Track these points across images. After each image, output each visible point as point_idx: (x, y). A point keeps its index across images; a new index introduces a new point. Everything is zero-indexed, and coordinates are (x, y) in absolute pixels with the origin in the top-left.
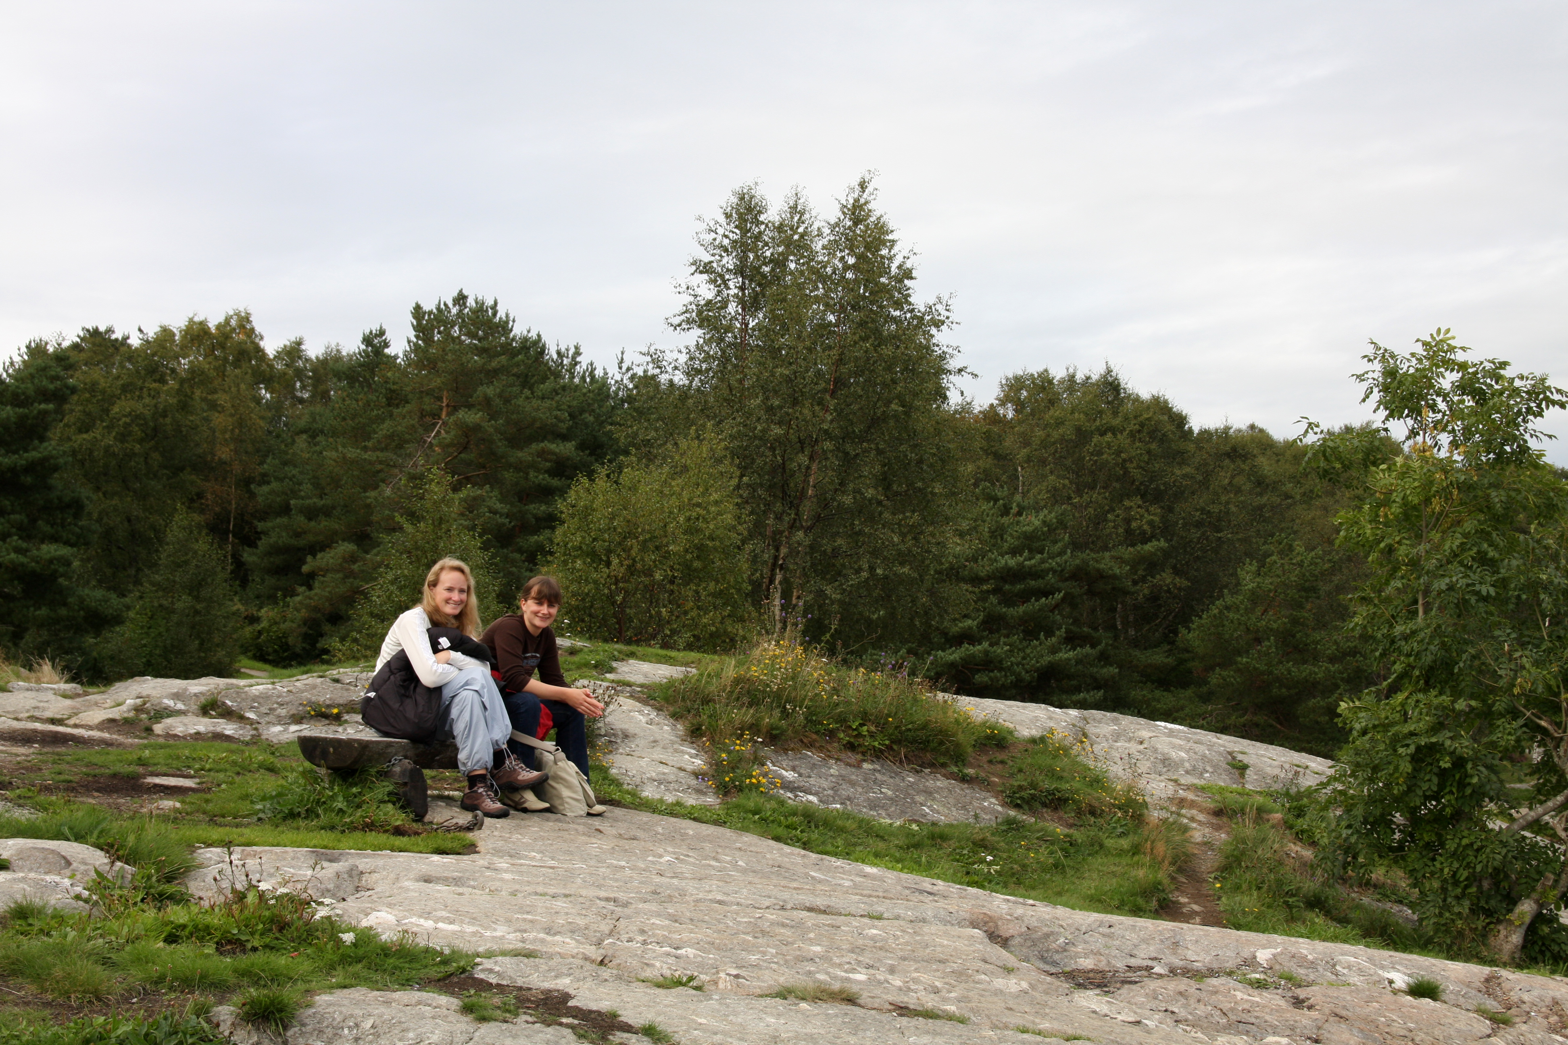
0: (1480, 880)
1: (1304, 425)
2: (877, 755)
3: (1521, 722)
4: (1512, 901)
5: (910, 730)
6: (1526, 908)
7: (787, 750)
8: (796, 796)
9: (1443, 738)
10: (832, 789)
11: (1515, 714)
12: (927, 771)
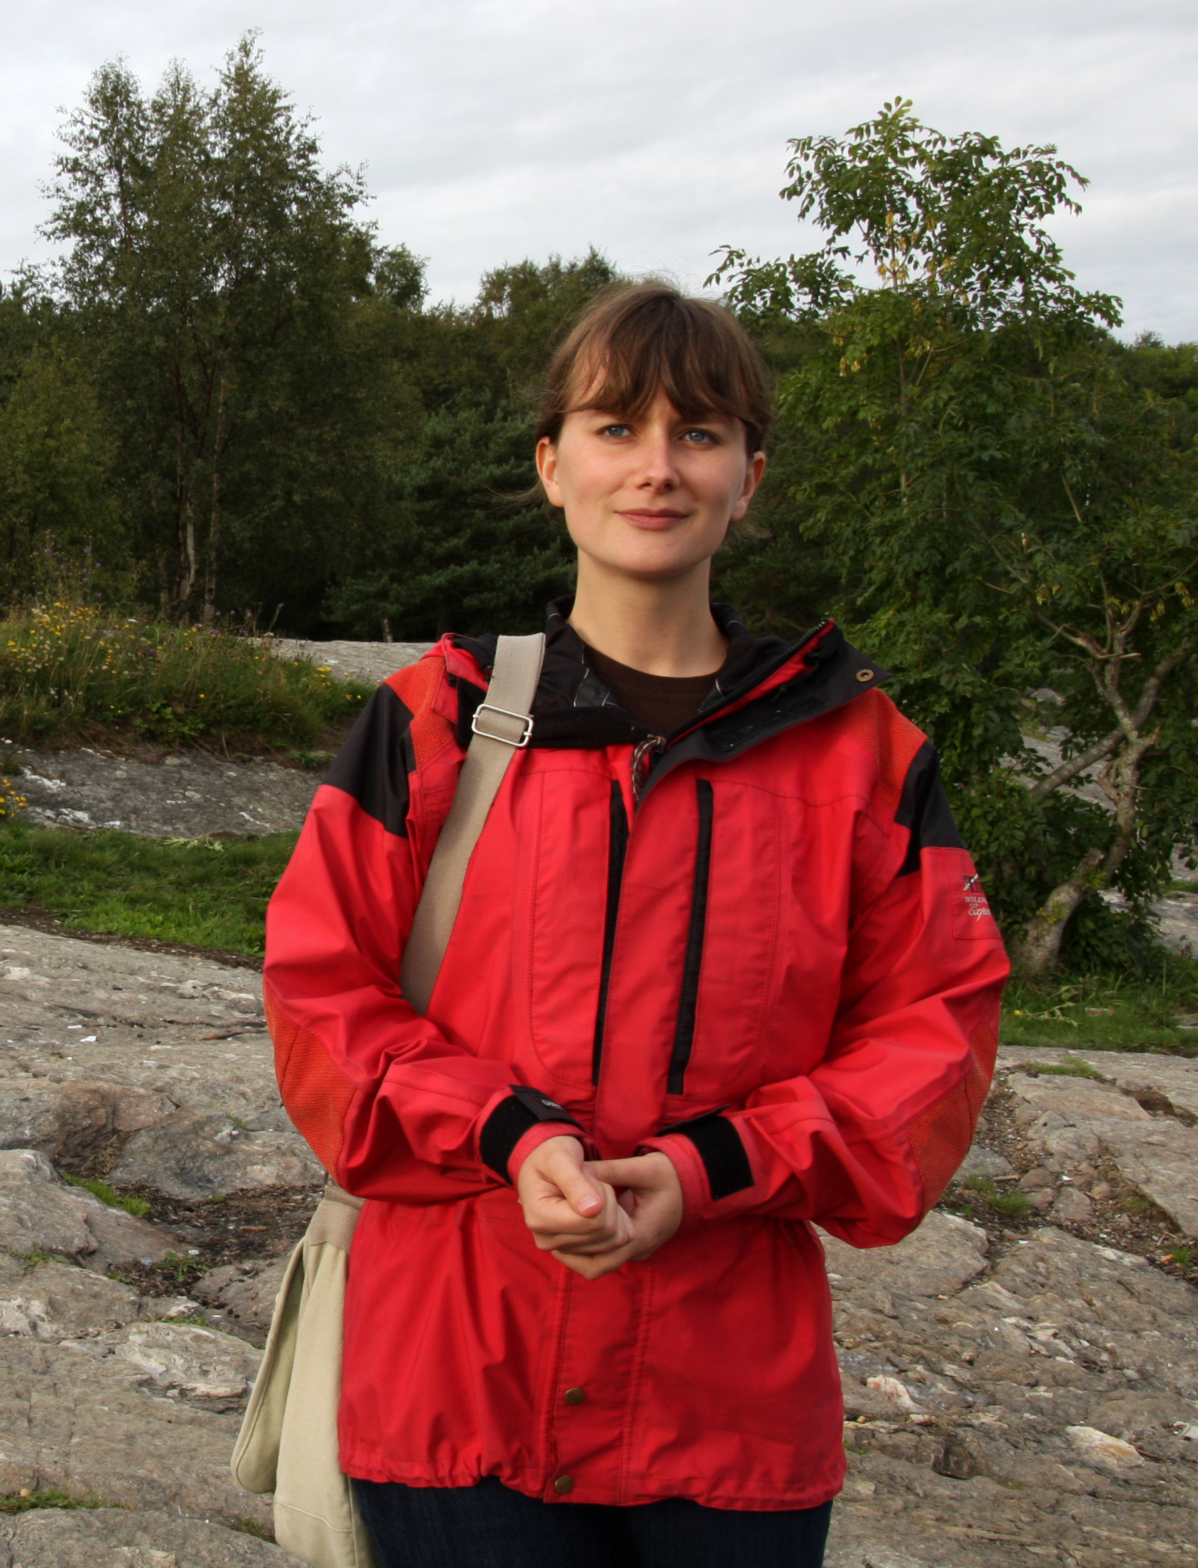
0: (999, 864)
1: (723, 256)
2: (186, 744)
3: (1048, 642)
4: (1043, 889)
5: (230, 707)
6: (1063, 897)
7: (59, 749)
8: (59, 814)
9: (940, 672)
10: (113, 799)
11: (1037, 629)
12: (259, 759)
